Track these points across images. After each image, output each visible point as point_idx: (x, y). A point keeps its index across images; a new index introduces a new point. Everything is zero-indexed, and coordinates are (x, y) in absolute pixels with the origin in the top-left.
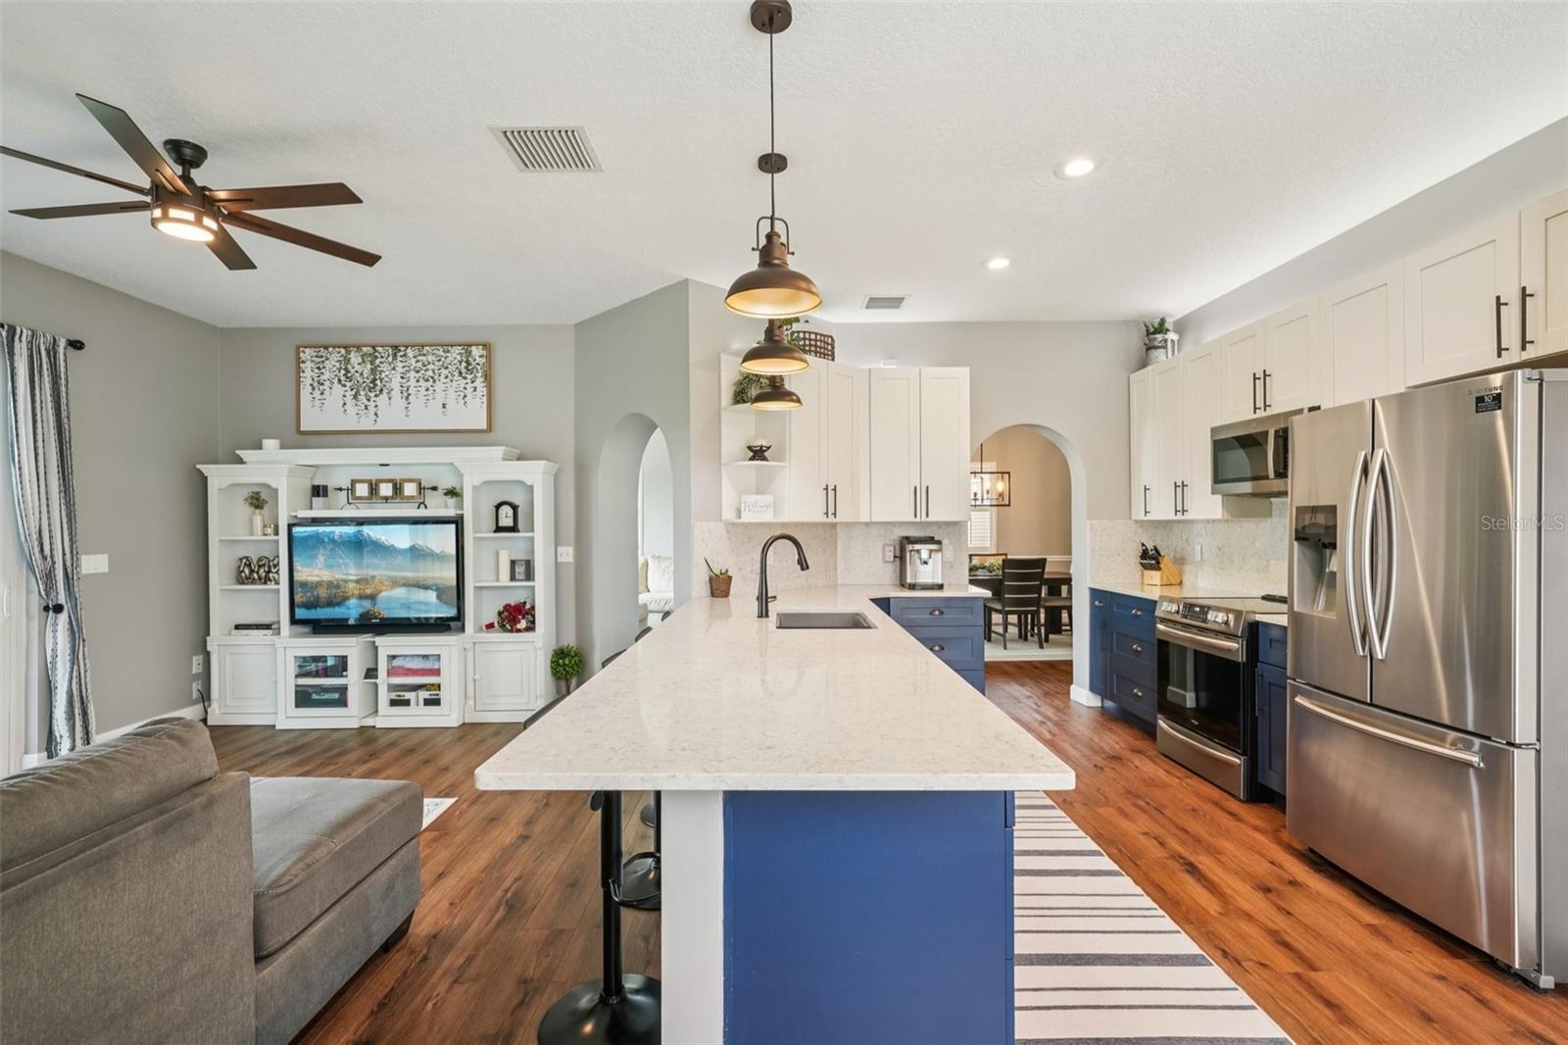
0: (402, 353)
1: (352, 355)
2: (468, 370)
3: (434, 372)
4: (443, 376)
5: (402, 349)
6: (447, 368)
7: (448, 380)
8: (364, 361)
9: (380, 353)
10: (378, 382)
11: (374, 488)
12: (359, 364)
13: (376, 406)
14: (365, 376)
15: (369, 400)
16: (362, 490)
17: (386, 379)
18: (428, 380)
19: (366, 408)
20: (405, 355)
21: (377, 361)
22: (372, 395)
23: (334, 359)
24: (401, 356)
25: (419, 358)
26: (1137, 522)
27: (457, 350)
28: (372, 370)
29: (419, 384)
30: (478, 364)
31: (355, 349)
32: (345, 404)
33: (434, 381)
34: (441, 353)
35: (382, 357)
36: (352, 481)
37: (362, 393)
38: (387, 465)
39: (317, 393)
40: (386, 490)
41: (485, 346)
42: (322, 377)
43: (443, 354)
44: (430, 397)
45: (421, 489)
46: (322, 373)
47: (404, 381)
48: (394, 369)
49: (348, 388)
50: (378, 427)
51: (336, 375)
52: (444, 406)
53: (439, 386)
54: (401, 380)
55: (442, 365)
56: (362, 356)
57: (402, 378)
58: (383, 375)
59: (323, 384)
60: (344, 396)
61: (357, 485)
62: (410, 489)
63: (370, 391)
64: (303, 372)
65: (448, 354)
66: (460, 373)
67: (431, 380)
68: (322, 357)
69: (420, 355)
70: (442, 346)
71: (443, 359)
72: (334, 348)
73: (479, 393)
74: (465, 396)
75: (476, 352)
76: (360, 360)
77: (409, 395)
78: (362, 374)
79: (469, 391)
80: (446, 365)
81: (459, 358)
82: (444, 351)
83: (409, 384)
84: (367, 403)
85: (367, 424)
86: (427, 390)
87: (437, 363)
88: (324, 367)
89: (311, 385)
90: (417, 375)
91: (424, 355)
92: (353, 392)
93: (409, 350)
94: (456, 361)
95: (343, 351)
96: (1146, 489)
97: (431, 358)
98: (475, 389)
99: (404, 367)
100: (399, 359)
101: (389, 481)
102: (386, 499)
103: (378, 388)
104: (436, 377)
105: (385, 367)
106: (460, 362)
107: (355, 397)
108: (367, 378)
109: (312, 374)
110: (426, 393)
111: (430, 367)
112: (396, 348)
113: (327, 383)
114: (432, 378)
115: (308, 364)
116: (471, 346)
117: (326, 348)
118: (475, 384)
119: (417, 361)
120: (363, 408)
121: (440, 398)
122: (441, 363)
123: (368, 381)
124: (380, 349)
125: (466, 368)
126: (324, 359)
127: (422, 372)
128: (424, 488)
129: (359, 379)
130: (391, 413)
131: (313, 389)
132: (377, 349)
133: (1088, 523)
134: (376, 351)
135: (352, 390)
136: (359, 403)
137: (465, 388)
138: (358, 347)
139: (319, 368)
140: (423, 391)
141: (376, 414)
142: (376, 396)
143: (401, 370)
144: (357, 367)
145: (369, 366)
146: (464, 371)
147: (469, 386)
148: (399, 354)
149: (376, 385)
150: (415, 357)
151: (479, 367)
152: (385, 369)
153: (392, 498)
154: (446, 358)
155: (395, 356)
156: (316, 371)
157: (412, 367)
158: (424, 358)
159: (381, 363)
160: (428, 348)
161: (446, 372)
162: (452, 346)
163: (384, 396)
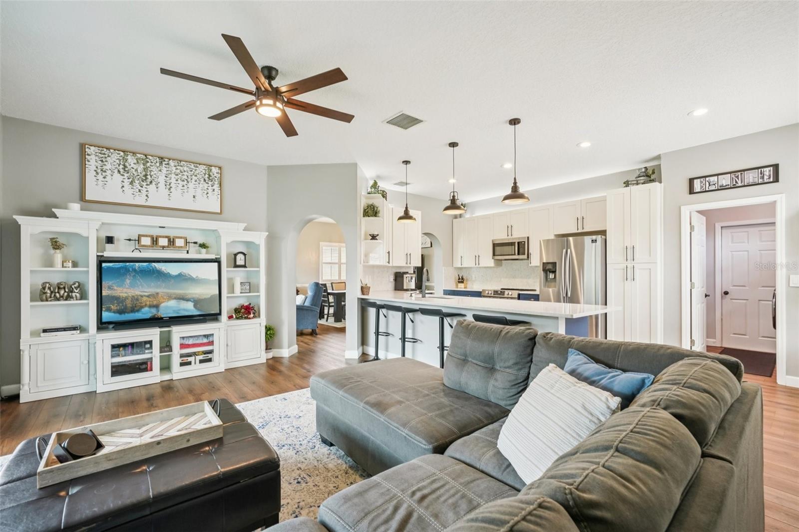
0: (166, 163)
1: (129, 157)
2: (209, 179)
3: (188, 177)
4: (193, 181)
5: (166, 160)
6: (196, 176)
7: (197, 183)
8: (138, 162)
9: (150, 160)
10: (149, 177)
11: (155, 241)
12: (134, 164)
13: (147, 191)
14: (139, 171)
15: (142, 187)
16: (146, 241)
17: (155, 176)
18: (183, 181)
19: (140, 191)
20: (168, 164)
21: (148, 164)
22: (144, 184)
23: (115, 157)
24: (165, 164)
25: (178, 167)
26: (455, 268)
27: (202, 168)
28: (144, 169)
29: (178, 182)
30: (216, 177)
31: (132, 154)
32: (123, 187)
33: (188, 182)
34: (192, 167)
35: (152, 162)
36: (139, 235)
37: (136, 181)
38: (164, 227)
39: (100, 177)
40: (163, 242)
41: (220, 168)
42: (105, 168)
43: (194, 168)
44: (186, 191)
45: (187, 243)
46: (105, 165)
47: (168, 179)
48: (160, 171)
49: (125, 177)
50: (147, 204)
51: (116, 168)
52: (194, 197)
53: (191, 185)
54: (165, 178)
55: (193, 174)
56: (137, 159)
57: (166, 177)
58: (152, 173)
59: (105, 172)
60: (123, 182)
61: (142, 238)
62: (179, 243)
63: (143, 181)
64: (88, 161)
65: (197, 169)
66: (205, 180)
67: (186, 181)
68: (104, 154)
69: (178, 165)
70: (194, 163)
71: (193, 170)
72: (115, 150)
73: (216, 192)
74: (207, 193)
75: (215, 170)
76: (135, 161)
77: (171, 187)
78: (136, 170)
79: (210, 191)
80: (195, 174)
81: (204, 171)
82: (194, 166)
83: (170, 181)
84: (140, 188)
85: (140, 200)
86: (183, 186)
87: (190, 172)
88: (106, 161)
89: (95, 171)
90: (177, 177)
91: (181, 166)
92: (130, 180)
93: (171, 161)
94: (202, 173)
95: (122, 154)
96: (461, 257)
97: (185, 169)
98: (214, 190)
99: (167, 171)
100: (164, 165)
101: (166, 237)
102: (163, 247)
103: (149, 180)
104: (189, 180)
105: (154, 168)
106: (205, 174)
107: (131, 183)
108: (141, 173)
109: (96, 164)
110: (182, 188)
111: (186, 173)
112: (162, 159)
113: (109, 172)
114: (187, 180)
115: (93, 157)
116: (211, 166)
117: (108, 149)
118: (213, 188)
119: (176, 169)
120: (138, 191)
121: (192, 192)
122: (192, 173)
123: (141, 175)
124: (150, 157)
125: (209, 178)
126: (106, 156)
127: (180, 176)
128: (189, 243)
129: (135, 173)
130: (157, 196)
131: (97, 173)
132: (148, 156)
133: (443, 268)
134: (147, 158)
135: (129, 179)
136: (134, 187)
137: (207, 189)
138: (134, 153)
139: (102, 161)
140: (180, 186)
141: (147, 196)
142: (147, 185)
143: (166, 172)
144: (133, 165)
145: (142, 166)
146: (207, 179)
147: (210, 188)
148: (164, 163)
149: (146, 178)
150: (175, 166)
151: (216, 179)
152: (154, 170)
153: (168, 247)
154: (196, 170)
155: (161, 163)
156: (100, 162)
157: (173, 172)
158: (181, 168)
159: (150, 165)
160: (184, 163)
161: (196, 178)
162: (200, 164)
163: (153, 186)
